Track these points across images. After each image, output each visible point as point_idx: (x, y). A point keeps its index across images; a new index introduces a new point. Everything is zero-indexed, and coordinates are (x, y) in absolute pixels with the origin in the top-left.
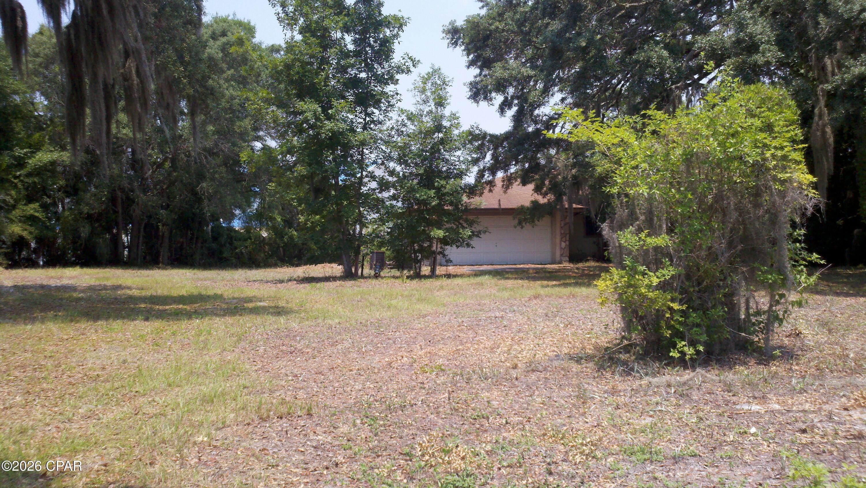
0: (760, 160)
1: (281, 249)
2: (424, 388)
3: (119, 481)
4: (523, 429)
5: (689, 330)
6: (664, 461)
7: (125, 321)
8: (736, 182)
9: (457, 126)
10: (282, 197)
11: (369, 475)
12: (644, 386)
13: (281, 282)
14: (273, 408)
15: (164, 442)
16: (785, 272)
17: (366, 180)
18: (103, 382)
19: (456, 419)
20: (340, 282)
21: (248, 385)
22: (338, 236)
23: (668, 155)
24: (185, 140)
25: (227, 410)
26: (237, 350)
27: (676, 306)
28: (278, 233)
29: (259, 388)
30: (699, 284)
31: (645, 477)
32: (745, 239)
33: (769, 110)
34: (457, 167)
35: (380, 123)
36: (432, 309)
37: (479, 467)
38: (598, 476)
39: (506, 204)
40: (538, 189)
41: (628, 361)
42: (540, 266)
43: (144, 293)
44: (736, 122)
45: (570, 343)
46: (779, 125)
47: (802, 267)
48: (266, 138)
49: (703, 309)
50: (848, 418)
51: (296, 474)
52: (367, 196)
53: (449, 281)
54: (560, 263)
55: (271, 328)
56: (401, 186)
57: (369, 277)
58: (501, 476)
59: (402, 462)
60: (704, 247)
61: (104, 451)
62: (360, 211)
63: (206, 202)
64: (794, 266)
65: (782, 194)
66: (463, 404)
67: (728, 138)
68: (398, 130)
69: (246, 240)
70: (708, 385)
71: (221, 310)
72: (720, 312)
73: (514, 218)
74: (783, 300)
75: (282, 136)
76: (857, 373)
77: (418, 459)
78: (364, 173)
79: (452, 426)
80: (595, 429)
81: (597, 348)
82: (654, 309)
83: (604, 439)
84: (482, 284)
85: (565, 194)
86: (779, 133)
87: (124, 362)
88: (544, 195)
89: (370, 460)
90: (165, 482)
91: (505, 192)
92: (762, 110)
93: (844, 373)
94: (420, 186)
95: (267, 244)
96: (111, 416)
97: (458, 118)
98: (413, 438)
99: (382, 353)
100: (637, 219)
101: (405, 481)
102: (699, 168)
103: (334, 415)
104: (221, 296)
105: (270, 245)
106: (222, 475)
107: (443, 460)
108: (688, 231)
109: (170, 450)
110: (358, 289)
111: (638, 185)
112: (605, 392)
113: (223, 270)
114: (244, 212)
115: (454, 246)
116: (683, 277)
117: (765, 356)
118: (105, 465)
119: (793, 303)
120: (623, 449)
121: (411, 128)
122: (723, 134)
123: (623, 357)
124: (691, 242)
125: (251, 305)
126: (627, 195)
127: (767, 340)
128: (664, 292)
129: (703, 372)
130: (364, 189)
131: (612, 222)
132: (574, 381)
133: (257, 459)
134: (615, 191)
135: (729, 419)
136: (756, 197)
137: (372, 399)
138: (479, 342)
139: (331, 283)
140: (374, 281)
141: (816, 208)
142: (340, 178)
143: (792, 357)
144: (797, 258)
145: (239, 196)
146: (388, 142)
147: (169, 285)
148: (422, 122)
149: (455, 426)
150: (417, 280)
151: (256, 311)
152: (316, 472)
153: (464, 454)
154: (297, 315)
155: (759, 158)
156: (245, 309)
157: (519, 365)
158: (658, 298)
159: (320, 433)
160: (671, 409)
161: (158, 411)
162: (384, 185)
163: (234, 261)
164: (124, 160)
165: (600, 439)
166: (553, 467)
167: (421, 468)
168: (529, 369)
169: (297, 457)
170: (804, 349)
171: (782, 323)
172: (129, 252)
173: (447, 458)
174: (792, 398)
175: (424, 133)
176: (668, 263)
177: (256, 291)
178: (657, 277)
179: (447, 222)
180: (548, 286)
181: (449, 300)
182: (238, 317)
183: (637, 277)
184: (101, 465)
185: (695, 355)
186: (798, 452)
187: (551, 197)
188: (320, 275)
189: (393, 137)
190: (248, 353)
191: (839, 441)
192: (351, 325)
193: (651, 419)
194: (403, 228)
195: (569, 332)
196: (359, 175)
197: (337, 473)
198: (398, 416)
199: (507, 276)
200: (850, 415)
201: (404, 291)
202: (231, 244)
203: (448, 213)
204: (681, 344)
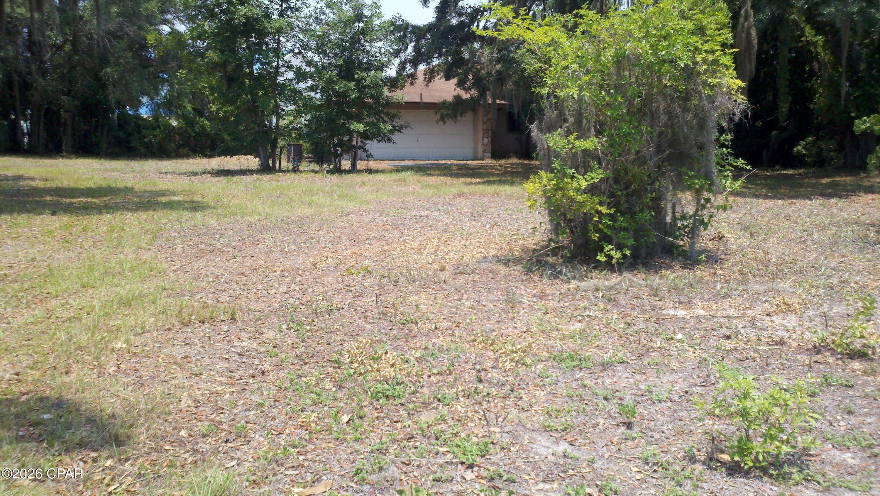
0: (691, 64)
1: (192, 139)
2: (351, 291)
3: (32, 392)
4: (452, 335)
5: (616, 234)
6: (593, 368)
7: (31, 215)
8: (666, 86)
9: (379, 15)
10: (193, 85)
11: (296, 384)
12: (572, 290)
13: (195, 174)
14: (195, 312)
15: (79, 348)
16: (713, 178)
17: (282, 70)
18: (11, 282)
19: (384, 324)
20: (258, 176)
21: (167, 287)
22: (254, 128)
23: (599, 55)
24: (87, 21)
25: (146, 314)
26: (153, 249)
27: (604, 210)
28: (190, 123)
29: (178, 290)
30: (627, 188)
31: (574, 385)
32: (673, 143)
33: (702, 12)
34: (378, 58)
35: (297, 10)
36: (355, 207)
37: (409, 374)
38: (528, 384)
39: (427, 99)
40: (461, 84)
41: (555, 264)
42: (462, 162)
43: (48, 185)
44: (669, 24)
45: (497, 244)
46: (711, 29)
47: (728, 172)
48: (175, 22)
49: (630, 212)
50: (770, 324)
51: (221, 384)
52: (283, 86)
53: (371, 177)
54: (482, 159)
55: (188, 225)
56: (319, 77)
57: (288, 171)
58: (431, 384)
59: (330, 370)
60: (633, 151)
61: (16, 359)
62: (276, 102)
63: (110, 88)
64: (720, 171)
65: (711, 100)
66: (391, 308)
67: (659, 41)
68: (316, 18)
69: (154, 129)
70: (635, 289)
71: (133, 204)
72: (647, 216)
73: (436, 113)
74: (708, 205)
75: (192, 19)
76: (778, 278)
77: (346, 366)
78: (281, 63)
79: (380, 332)
80: (524, 335)
81: (525, 250)
82: (583, 212)
83: (533, 345)
84: (405, 181)
85: (489, 90)
86: (711, 36)
87: (33, 260)
88: (467, 90)
89: (298, 368)
90: (83, 393)
91: (427, 85)
92: (695, 12)
93: (767, 278)
94: (340, 78)
95: (178, 134)
96: (21, 320)
97: (379, 8)
98: (341, 344)
99: (306, 253)
100: (565, 120)
101: (334, 389)
102: (630, 70)
103: (259, 319)
104: (132, 189)
105: (180, 134)
106: (142, 385)
107: (372, 367)
108: (616, 134)
109: (86, 357)
110: (277, 184)
111: (568, 86)
112: (534, 296)
113: (131, 160)
114: (152, 99)
115: (375, 141)
116: (611, 181)
117: (690, 260)
118: (17, 374)
119: (718, 208)
120: (552, 356)
121: (331, 16)
122: (655, 36)
123: (551, 260)
124: (620, 146)
125: (164, 199)
126: (556, 97)
127: (692, 245)
128: (593, 195)
129: (630, 276)
130: (280, 79)
131: (541, 123)
132: (503, 285)
133: (180, 367)
134: (544, 92)
135: (656, 325)
136: (684, 102)
137: (297, 303)
138: (405, 243)
139: (248, 177)
140: (293, 176)
141: (744, 113)
142: (255, 67)
143: (716, 261)
144: (724, 163)
145: (146, 83)
146: (306, 30)
147: (76, 176)
148: (342, 10)
149: (383, 331)
150: (337, 175)
151: (169, 206)
152: (242, 381)
153: (394, 361)
154: (215, 211)
155: (689, 62)
156: (157, 204)
157: (447, 267)
158: (587, 201)
159: (245, 339)
160: (599, 314)
161: (72, 314)
162: (301, 76)
163: (143, 150)
164: (20, 41)
165: (530, 346)
166: (483, 374)
167: (351, 376)
168: (457, 271)
169: (221, 365)
170: (728, 253)
171: (707, 227)
172: (30, 139)
173: (376, 366)
174: (717, 303)
175: (344, 22)
176: (597, 166)
177: (169, 183)
178: (586, 180)
179: (367, 115)
180: (471, 183)
181: (372, 197)
182: (151, 213)
183: (566, 180)
184: (13, 374)
185: (622, 259)
186: (723, 359)
187: (474, 92)
188: (236, 168)
189: (312, 25)
190: (165, 252)
191: (761, 347)
192: (271, 222)
193: (580, 324)
194: (322, 120)
195: (495, 233)
196: (275, 64)
197: (264, 382)
198: (324, 320)
199: (429, 172)
200: (772, 321)
201: (325, 186)
202: (139, 132)
203: (369, 107)
204: (608, 248)
